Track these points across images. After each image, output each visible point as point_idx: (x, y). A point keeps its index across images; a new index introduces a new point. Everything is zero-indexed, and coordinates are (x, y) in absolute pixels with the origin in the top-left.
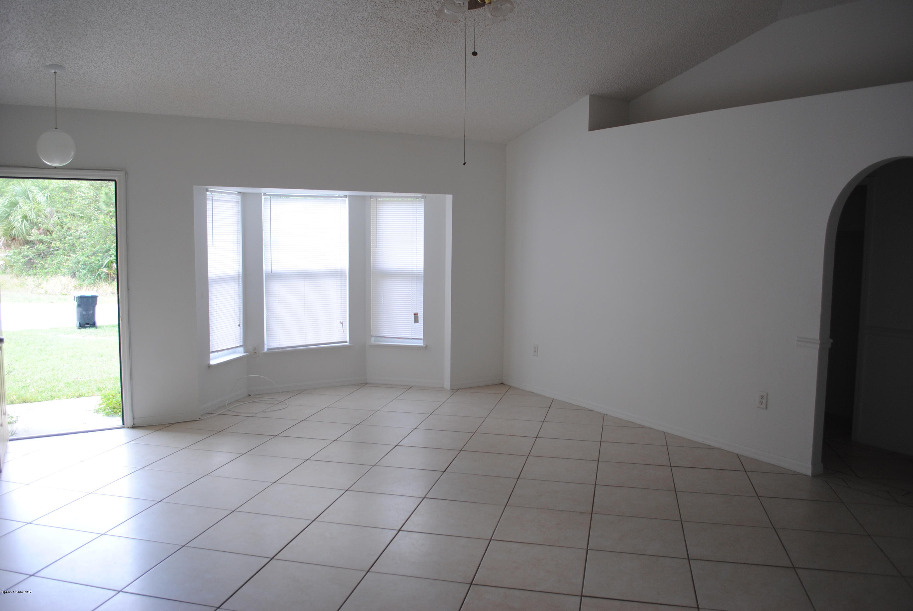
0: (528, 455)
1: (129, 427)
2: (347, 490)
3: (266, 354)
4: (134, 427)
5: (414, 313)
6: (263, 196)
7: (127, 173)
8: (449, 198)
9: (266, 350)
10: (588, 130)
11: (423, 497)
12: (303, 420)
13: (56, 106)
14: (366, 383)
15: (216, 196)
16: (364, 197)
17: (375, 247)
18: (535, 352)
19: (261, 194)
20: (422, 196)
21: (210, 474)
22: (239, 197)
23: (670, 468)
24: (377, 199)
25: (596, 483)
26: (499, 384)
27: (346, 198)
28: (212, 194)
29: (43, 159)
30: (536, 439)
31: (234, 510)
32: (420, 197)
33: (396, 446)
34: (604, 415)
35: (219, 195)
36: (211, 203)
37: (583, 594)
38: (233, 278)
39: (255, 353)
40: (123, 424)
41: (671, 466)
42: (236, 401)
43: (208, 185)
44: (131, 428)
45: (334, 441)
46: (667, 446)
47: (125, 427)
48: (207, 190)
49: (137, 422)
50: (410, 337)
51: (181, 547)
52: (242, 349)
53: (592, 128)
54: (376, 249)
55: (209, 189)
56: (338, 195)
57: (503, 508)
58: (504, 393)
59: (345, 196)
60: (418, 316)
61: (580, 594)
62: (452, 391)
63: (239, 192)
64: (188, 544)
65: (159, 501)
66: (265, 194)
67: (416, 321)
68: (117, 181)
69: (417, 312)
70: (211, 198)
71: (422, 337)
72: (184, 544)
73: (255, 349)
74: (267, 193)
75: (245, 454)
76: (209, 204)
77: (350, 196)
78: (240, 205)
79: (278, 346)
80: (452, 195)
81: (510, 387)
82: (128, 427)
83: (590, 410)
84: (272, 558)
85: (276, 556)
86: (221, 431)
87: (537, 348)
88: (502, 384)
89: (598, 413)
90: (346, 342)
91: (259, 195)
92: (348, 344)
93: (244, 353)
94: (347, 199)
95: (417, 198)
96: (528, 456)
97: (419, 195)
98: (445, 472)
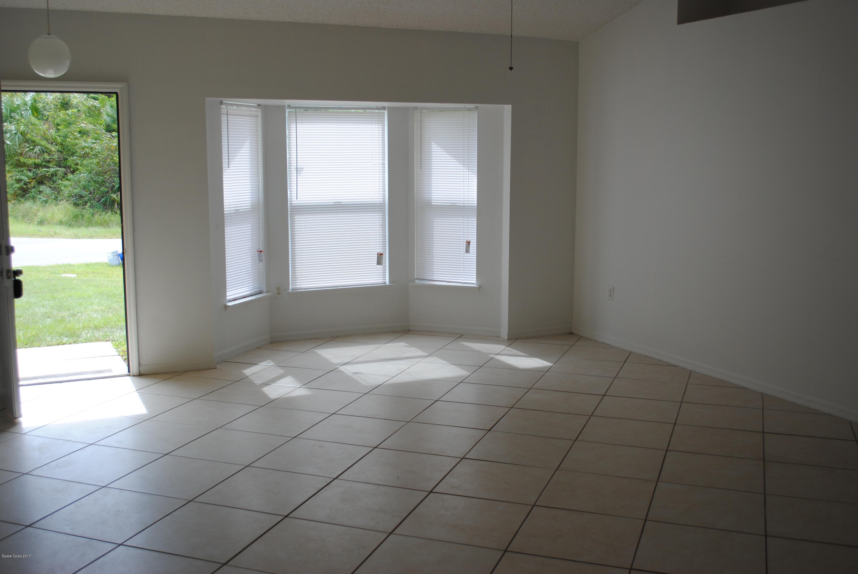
0: (590, 415)
1: (136, 375)
2: (376, 447)
3: (291, 294)
4: (140, 375)
6: (287, 109)
7: (130, 84)
8: (508, 109)
9: (290, 290)
10: (677, 24)
11: (462, 457)
12: (331, 371)
13: (48, 7)
14: (409, 330)
15: (233, 109)
16: (406, 109)
17: (420, 168)
18: (610, 296)
19: (285, 106)
20: (475, 107)
21: (222, 427)
22: (259, 112)
23: (762, 434)
24: (422, 111)
25: (668, 448)
26: (569, 333)
27: (385, 110)
28: (227, 107)
29: (35, 70)
30: (603, 398)
31: (247, 465)
32: (473, 107)
33: (436, 401)
34: (691, 371)
36: (227, 117)
37: (633, 567)
39: (278, 294)
40: (129, 372)
41: (763, 432)
42: (257, 348)
43: (222, 97)
44: (137, 376)
45: (366, 394)
46: (763, 409)
47: (131, 374)
48: (221, 103)
49: (143, 370)
51: (188, 501)
53: (681, 20)
54: (422, 170)
55: (224, 102)
56: (375, 107)
57: (553, 473)
58: (572, 345)
59: (384, 108)
61: (629, 567)
62: (510, 340)
63: (260, 106)
64: (195, 499)
65: (166, 453)
66: (289, 107)
68: (119, 93)
70: (227, 113)
71: (474, 276)
72: (190, 499)
73: (278, 289)
74: (291, 106)
75: (263, 406)
76: (224, 118)
77: (388, 108)
78: (260, 119)
79: (304, 286)
80: (511, 106)
81: (580, 338)
82: (134, 375)
83: (673, 366)
84: (286, 516)
85: (291, 514)
86: (238, 381)
87: (612, 291)
88: (572, 333)
89: (684, 369)
90: (385, 283)
91: (282, 108)
92: (387, 284)
93: (266, 293)
94: (386, 112)
95: (470, 110)
96: (592, 415)
97: (472, 106)
98: (490, 431)
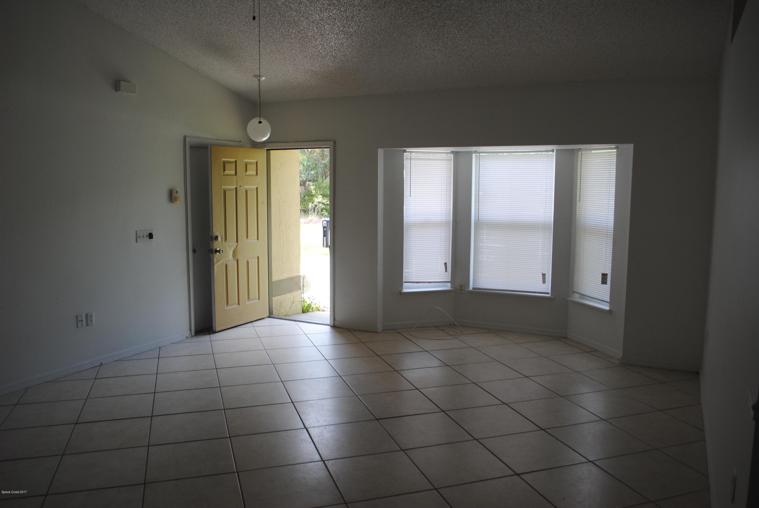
3: (470, 292)
4: (334, 326)
5: (602, 273)
7: (335, 142)
8: (631, 146)
9: (471, 289)
14: (564, 338)
16: (573, 150)
17: (580, 201)
19: (473, 152)
20: (616, 146)
22: (452, 156)
24: (583, 152)
27: (554, 152)
28: (411, 154)
35: (422, 155)
36: (410, 161)
38: (440, 224)
39: (461, 290)
40: (330, 323)
44: (332, 326)
48: (405, 151)
50: (601, 299)
52: (449, 285)
54: (581, 203)
56: (546, 150)
60: (607, 277)
63: (452, 152)
66: (476, 152)
67: (604, 281)
68: (330, 148)
69: (607, 273)
70: (410, 157)
71: (608, 299)
73: (461, 286)
76: (406, 162)
77: (557, 150)
78: (452, 162)
79: (482, 287)
80: (633, 144)
88: (697, 373)
90: (548, 293)
91: (470, 153)
92: (549, 295)
93: (451, 288)
97: (613, 146)
